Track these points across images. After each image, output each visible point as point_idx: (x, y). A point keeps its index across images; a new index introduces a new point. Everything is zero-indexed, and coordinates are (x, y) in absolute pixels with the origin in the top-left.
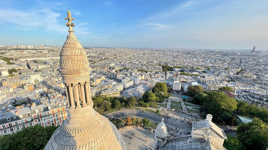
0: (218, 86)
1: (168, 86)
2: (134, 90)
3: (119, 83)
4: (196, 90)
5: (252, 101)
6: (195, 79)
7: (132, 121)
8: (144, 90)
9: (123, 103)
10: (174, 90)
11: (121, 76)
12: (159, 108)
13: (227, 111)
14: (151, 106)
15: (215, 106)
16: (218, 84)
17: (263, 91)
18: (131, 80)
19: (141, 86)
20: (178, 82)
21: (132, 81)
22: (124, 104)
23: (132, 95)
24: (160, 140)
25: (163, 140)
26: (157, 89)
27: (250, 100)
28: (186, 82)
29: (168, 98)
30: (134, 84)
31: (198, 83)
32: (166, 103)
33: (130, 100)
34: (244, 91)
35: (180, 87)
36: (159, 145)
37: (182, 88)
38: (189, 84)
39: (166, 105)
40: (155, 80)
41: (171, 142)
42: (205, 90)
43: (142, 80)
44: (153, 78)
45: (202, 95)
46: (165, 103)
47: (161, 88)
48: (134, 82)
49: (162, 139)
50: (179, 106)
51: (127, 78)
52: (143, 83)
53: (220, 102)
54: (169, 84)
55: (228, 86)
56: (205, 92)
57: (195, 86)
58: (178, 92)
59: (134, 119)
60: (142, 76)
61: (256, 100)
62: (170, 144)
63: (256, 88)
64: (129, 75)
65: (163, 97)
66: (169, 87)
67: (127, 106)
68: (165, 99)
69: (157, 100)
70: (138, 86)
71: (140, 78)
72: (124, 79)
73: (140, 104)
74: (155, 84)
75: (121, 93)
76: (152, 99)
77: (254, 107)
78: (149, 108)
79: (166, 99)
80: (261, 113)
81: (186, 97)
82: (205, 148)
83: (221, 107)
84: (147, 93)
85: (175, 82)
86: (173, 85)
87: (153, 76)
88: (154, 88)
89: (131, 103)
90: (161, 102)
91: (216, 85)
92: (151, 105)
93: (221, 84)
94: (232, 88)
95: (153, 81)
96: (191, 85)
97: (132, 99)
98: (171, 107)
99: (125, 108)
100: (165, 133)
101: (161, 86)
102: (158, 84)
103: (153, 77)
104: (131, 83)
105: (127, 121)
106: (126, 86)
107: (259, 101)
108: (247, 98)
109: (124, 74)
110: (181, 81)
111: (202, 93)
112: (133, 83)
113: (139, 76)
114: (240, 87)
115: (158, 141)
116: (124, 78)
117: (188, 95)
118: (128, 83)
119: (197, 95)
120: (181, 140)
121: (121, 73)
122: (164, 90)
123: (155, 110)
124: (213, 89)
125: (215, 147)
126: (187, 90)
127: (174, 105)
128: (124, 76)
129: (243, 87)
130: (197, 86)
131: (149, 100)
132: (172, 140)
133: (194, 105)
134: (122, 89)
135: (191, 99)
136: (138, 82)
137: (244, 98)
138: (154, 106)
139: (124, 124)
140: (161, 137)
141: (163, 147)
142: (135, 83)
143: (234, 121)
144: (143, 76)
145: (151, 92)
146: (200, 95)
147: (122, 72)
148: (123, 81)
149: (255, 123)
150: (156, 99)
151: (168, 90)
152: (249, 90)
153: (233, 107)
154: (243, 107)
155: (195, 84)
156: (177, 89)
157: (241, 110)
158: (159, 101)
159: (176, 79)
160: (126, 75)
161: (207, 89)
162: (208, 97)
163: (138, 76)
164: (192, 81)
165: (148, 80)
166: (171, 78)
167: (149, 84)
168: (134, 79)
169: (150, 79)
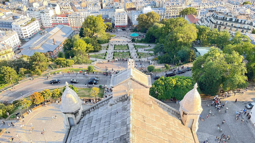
0: (179, 8)
1: (106, 20)
2: (45, 38)
3: (6, 30)
4: (149, 20)
5: (215, 24)
6: (147, 2)
7: (44, 96)
8: (64, 36)
9: (22, 70)
10: (118, 26)
11: (7, 13)
12: (93, 63)
13: (185, 44)
14: (78, 63)
15: (171, 40)
16: (180, 4)
17: (231, 7)
18: (33, 20)
19: (56, 29)
20: (122, 10)
21: (35, 22)
22: (25, 70)
23: (42, 49)
24: (70, 116)
25: (75, 114)
26: (89, 29)
27: (213, 23)
28: (134, 9)
29: (108, 42)
30: (42, 28)
31: (152, 7)
32: (106, 51)
33: (35, 60)
34: (210, 11)
35: (126, 19)
36: (72, 123)
37: (129, 21)
38: (139, 12)
39: (105, 55)
40: (82, 13)
41: (88, 113)
42: (162, 18)
43: (56, 15)
44: (79, 10)
45: (157, 27)
46: (103, 51)
47: (95, 27)
48: (42, 24)
49: (72, 113)
50: (125, 51)
51: (22, 17)
52: (60, 23)
53: (177, 33)
54: (108, 16)
55: (192, 5)
56: (162, 22)
57: (148, 15)
58: (123, 28)
59: (46, 92)
60: (54, 9)
61: (219, 22)
62: (87, 116)
63: (224, 4)
64: (25, 9)
65: (100, 42)
66: (108, 23)
67: (32, 72)
68: (102, 45)
69: (90, 49)
70: (50, 29)
71: (51, 13)
72: (16, 20)
73: (57, 64)
74: (83, 21)
75: (18, 50)
76: (79, 50)
77: (215, 32)
78: (76, 67)
79: (106, 45)
80: (221, 38)
81: (136, 34)
82: (126, 107)
83: (178, 41)
84: (71, 40)
85: (117, 10)
86: (114, 17)
87: (77, 6)
88: (82, 29)
89: (38, 65)
90: (97, 51)
91: (177, 8)
92: (78, 60)
93: (183, 4)
94: (196, 8)
95: (79, 15)
96: (142, 12)
97: (38, 59)
98: (114, 55)
99: (29, 76)
100: (76, 102)
101: (94, 22)
102: (89, 20)
103: (79, 8)
104: (36, 26)
105: (34, 99)
106: (24, 34)
107: (222, 22)
108: (210, 20)
109: (14, 9)
110: (128, 7)
111: (158, 24)
112: (39, 26)
113: (49, 8)
114: (206, 5)
115: (68, 118)
116: (14, 18)
117: (139, 31)
118: (27, 27)
119: (151, 29)
120: (101, 106)
121: (5, 6)
122: (100, 29)
123: (85, 67)
124: (173, 15)
125: (140, 101)
126: (137, 22)
127: (118, 51)
128: (15, 13)
129: (209, 4)
130: (151, 13)
131: (75, 51)
132: (89, 111)
133: (148, 45)
134: (18, 41)
135: (144, 37)
136: (48, 22)
137: (207, 21)
138: (84, 61)
139: (28, 106)
140: (70, 111)
141: (78, 123)
142: (44, 25)
143: (192, 56)
144: (57, 8)
145: (77, 37)
146: (156, 27)
147: (9, 4)
148: (14, 24)
149: (210, 53)
150: (87, 48)
151: (107, 28)
152: (216, 8)
153: (192, 37)
154: (204, 35)
155: (148, 9)
156: (121, 24)
157: (202, 39)
158: (93, 49)
159: (118, 6)
160: (19, 9)
161: (165, 16)
162: (163, 29)
163: (45, 10)
164: (143, 5)
165: (68, 14)
166: (111, 5)
167: (72, 22)
168: (39, 17)
169: (73, 11)
